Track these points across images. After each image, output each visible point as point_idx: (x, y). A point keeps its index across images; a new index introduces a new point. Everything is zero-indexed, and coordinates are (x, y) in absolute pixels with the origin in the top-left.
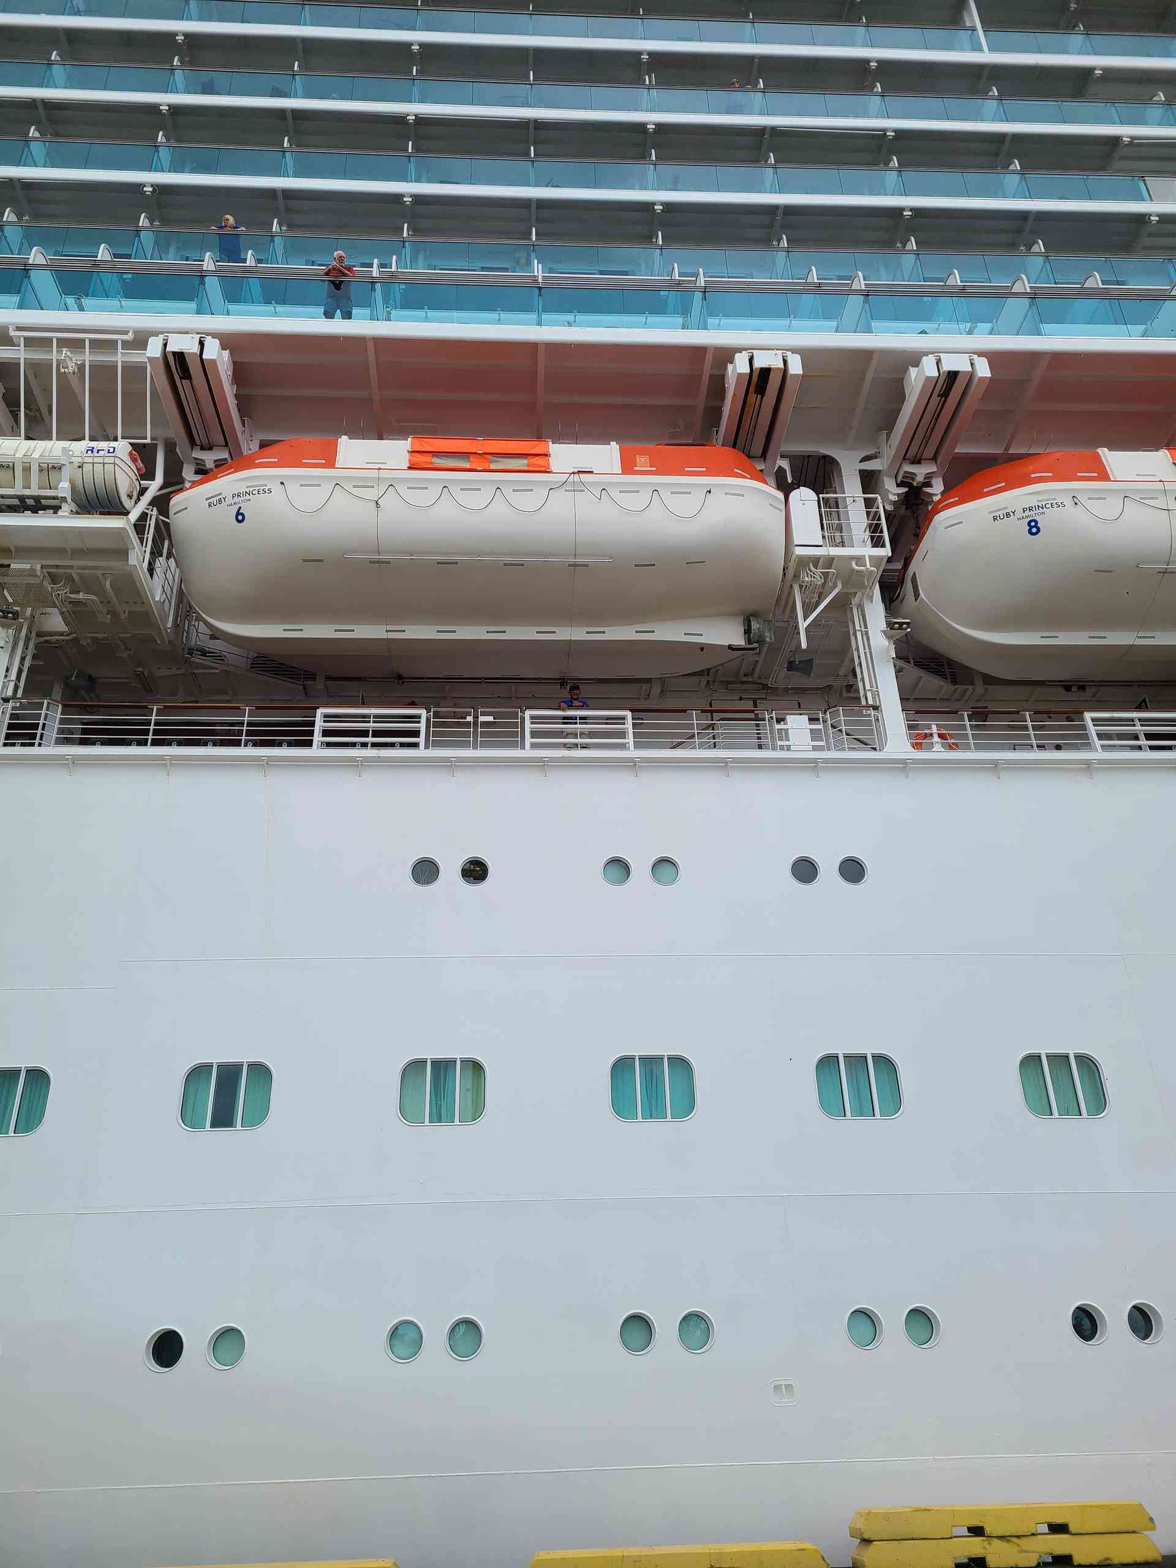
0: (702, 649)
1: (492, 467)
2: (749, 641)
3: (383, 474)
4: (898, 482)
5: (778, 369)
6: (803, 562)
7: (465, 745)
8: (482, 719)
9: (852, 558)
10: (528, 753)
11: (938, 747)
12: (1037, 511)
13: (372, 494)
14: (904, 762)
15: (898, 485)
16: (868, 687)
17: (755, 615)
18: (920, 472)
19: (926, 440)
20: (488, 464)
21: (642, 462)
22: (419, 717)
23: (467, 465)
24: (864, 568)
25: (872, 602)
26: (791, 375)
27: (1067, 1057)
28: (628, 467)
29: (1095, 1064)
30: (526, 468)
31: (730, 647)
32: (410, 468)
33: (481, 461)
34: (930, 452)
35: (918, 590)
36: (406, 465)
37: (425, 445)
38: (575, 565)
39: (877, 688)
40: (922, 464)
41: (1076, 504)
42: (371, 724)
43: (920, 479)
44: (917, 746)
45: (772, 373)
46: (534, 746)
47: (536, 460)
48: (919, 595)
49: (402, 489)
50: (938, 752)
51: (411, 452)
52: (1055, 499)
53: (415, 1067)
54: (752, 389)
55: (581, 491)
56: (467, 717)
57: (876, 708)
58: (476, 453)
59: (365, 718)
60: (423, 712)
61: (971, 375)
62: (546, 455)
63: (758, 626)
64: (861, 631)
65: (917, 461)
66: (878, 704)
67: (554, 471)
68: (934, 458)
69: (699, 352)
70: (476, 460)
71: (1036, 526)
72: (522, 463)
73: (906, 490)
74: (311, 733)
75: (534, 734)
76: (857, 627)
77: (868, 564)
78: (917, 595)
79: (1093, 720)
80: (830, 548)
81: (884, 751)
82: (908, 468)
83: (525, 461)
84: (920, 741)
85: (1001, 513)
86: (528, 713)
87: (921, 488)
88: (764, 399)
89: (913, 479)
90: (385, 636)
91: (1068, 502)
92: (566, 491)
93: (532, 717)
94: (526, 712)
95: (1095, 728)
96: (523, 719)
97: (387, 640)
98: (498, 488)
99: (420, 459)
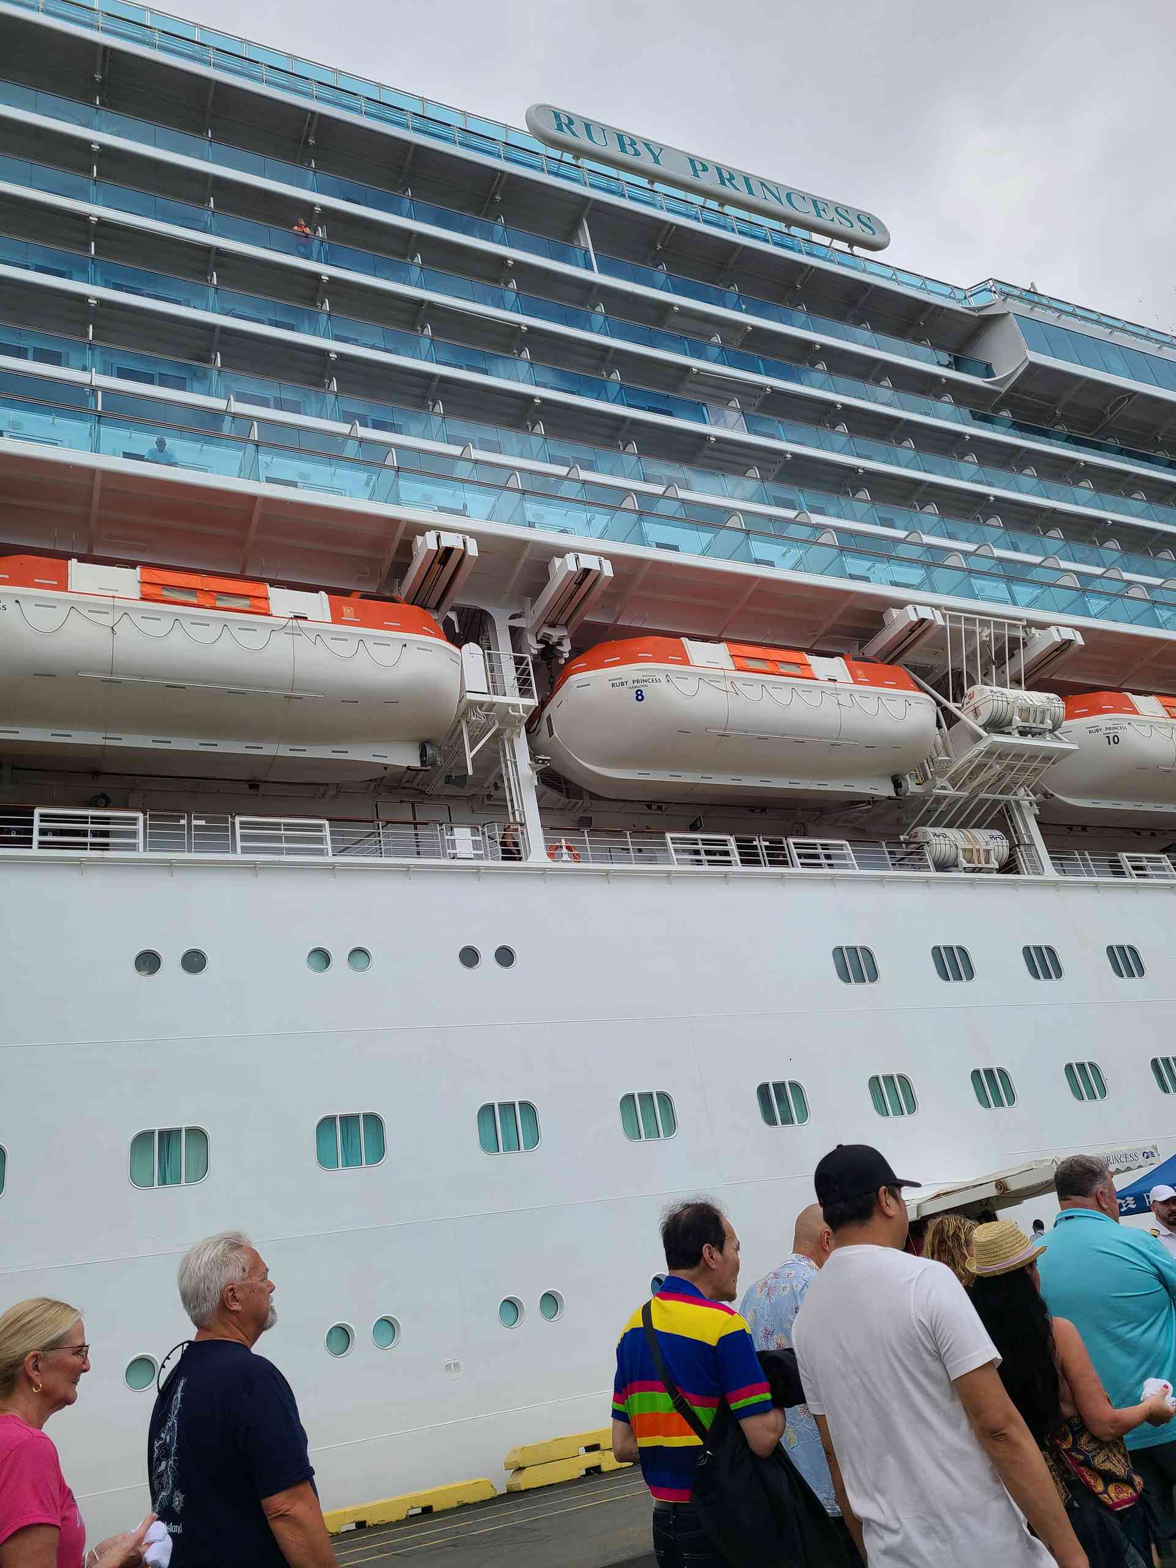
0: (386, 768)
1: (219, 604)
2: (423, 763)
3: (118, 602)
4: (538, 639)
5: (460, 549)
6: (472, 705)
7: (179, 847)
8: (195, 822)
9: (509, 705)
10: (239, 856)
11: (566, 858)
12: (643, 684)
13: (107, 620)
14: (544, 869)
15: (538, 642)
16: (516, 807)
17: (428, 742)
18: (556, 634)
19: (562, 611)
20: (214, 601)
21: (348, 612)
22: (136, 819)
23: (194, 600)
24: (517, 714)
25: (519, 737)
26: (469, 556)
27: (651, 1095)
28: (337, 617)
29: (670, 1100)
30: (248, 609)
31: (408, 768)
32: (142, 599)
33: (208, 599)
34: (563, 620)
35: (552, 730)
36: (138, 596)
37: (155, 577)
38: (290, 697)
39: (523, 809)
40: (556, 629)
41: (668, 681)
42: (89, 825)
43: (555, 640)
44: (551, 855)
45: (454, 551)
46: (245, 850)
47: (256, 602)
48: (553, 733)
49: (136, 618)
50: (566, 862)
51: (142, 582)
52: (655, 676)
53: (144, 1138)
54: (437, 560)
55: (298, 635)
56: (181, 821)
57: (522, 825)
58: (202, 590)
59: (83, 819)
60: (140, 815)
61: (600, 573)
62: (266, 598)
63: (432, 752)
64: (511, 761)
65: (552, 625)
66: (523, 822)
67: (274, 615)
68: (566, 625)
69: (394, 522)
70: (202, 596)
71: (641, 695)
72: (243, 604)
73: (544, 646)
74: (31, 832)
75: (244, 838)
76: (508, 758)
77: (521, 711)
78: (551, 733)
79: (671, 839)
80: (493, 696)
81: (528, 861)
82: (546, 630)
83: (248, 602)
84: (553, 852)
85: (617, 682)
86: (238, 819)
87: (555, 646)
88: (445, 569)
89: (549, 639)
90: (102, 742)
91: (664, 679)
92: (286, 633)
93: (241, 823)
94: (236, 817)
95: (674, 845)
96: (233, 824)
97: (104, 746)
98: (225, 625)
99: (150, 590)
